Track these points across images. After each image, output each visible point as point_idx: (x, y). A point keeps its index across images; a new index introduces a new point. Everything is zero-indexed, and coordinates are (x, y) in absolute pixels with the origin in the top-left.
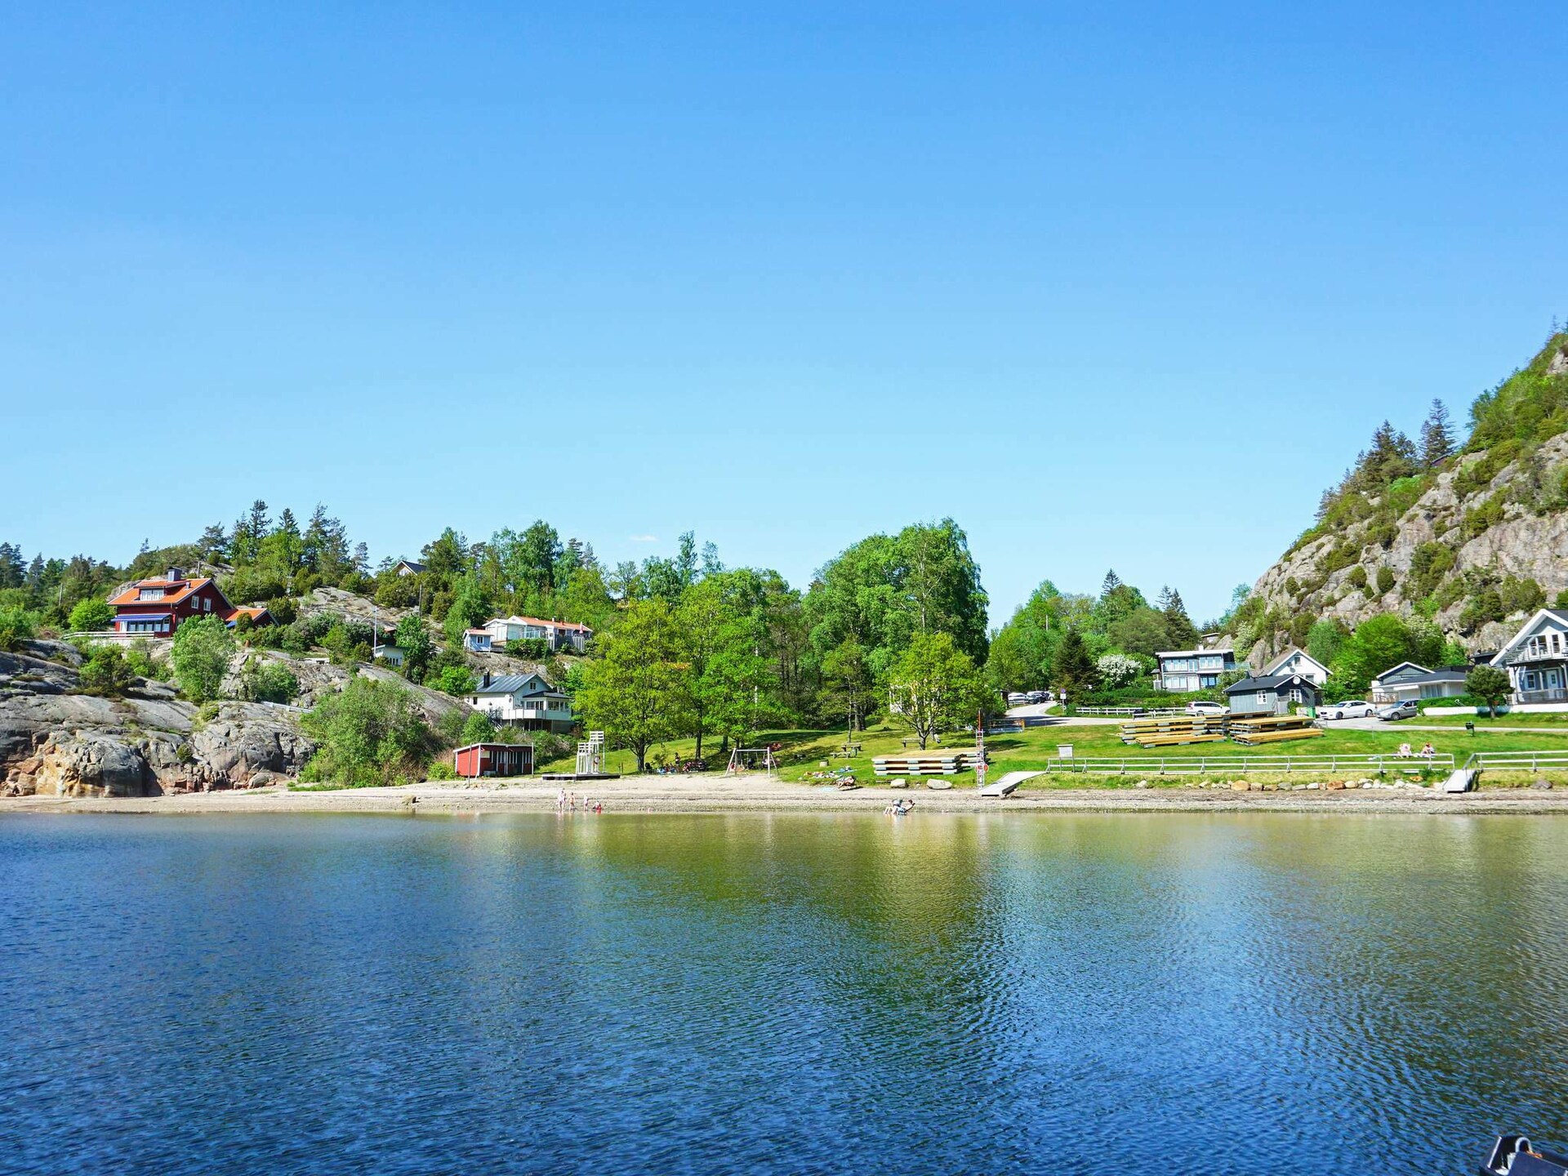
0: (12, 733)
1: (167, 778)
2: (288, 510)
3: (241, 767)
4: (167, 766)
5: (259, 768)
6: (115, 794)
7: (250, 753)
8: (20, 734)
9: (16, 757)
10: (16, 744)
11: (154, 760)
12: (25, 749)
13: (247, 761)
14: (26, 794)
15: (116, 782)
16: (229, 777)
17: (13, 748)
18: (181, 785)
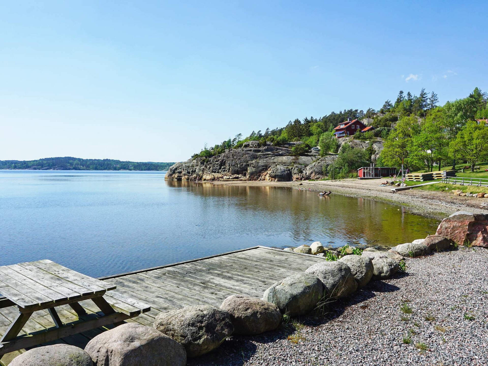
0: (263, 166)
1: (295, 177)
2: (409, 92)
3: (313, 174)
4: (295, 174)
5: (318, 174)
6: (278, 181)
7: (316, 170)
8: (265, 166)
9: (263, 172)
10: (264, 169)
11: (293, 172)
12: (266, 170)
13: (315, 172)
14: (263, 180)
15: (279, 178)
16: (310, 176)
17: (263, 170)
18: (297, 179)
